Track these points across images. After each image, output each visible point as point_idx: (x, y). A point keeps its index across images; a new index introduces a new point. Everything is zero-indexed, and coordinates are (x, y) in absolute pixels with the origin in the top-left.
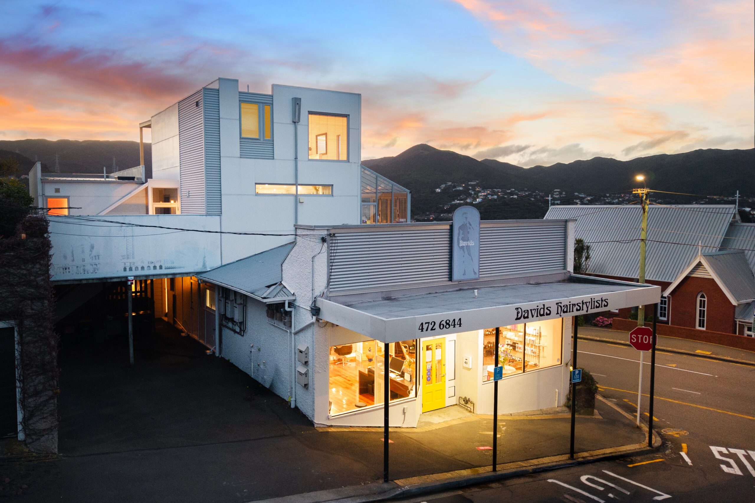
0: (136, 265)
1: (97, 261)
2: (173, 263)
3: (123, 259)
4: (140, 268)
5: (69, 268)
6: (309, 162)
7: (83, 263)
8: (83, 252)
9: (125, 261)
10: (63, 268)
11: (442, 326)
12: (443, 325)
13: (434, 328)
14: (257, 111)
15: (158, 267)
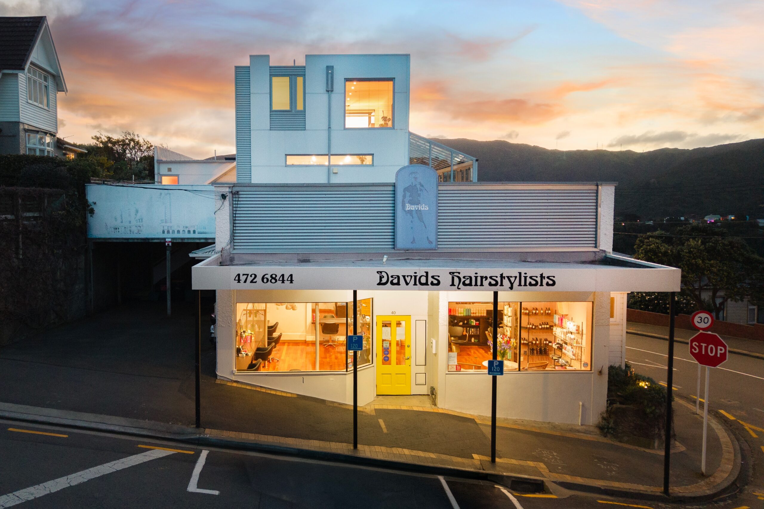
0: (173, 229)
1: (140, 224)
2: (205, 229)
3: (162, 223)
4: (176, 232)
5: (118, 228)
6: (345, 131)
7: (130, 224)
8: (130, 215)
9: (164, 224)
10: (114, 229)
11: (265, 280)
12: (267, 279)
13: (254, 281)
14: (288, 84)
15: (192, 232)
